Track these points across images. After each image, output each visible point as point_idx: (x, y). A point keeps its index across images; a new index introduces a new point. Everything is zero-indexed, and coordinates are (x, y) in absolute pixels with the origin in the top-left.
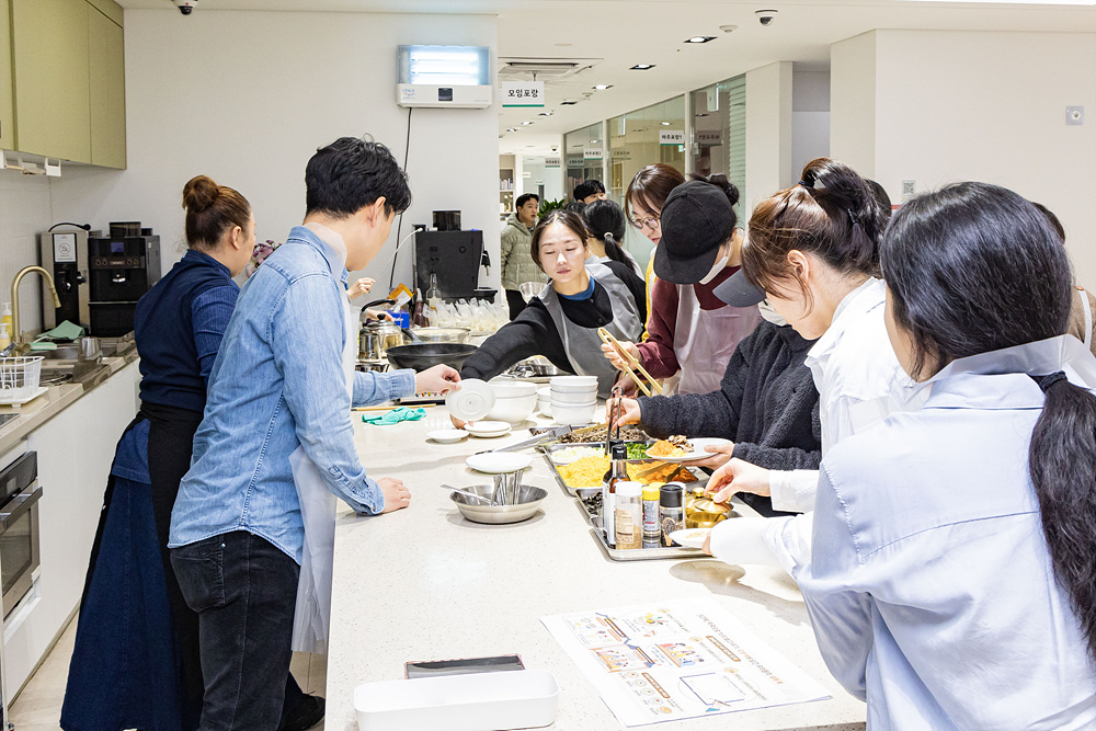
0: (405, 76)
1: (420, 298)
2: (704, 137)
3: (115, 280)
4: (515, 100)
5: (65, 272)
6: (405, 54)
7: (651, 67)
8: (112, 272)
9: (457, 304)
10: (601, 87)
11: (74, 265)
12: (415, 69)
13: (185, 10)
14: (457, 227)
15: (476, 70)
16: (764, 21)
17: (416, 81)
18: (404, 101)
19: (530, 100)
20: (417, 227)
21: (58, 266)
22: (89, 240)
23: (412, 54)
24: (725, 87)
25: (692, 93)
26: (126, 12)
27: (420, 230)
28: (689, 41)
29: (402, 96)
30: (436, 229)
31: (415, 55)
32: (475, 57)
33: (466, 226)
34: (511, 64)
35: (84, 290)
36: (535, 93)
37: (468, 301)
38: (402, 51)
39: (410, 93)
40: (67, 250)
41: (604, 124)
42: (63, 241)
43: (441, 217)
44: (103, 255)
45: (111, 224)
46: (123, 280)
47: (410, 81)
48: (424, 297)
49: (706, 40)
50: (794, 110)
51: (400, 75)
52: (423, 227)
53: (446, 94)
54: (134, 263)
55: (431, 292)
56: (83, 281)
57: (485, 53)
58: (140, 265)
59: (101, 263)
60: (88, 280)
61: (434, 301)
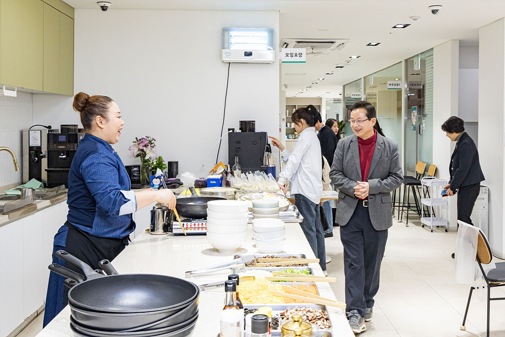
0: (226, 45)
1: (229, 170)
2: (413, 85)
3: (61, 157)
4: (289, 59)
5: (35, 152)
6: (226, 33)
7: (378, 44)
8: (59, 152)
9: (247, 174)
10: (354, 57)
11: (39, 148)
12: (232, 40)
13: (104, 8)
14: (253, 130)
15: (266, 41)
16: (434, 12)
17: (233, 47)
18: (226, 59)
19: (297, 59)
20: (229, 130)
21: (31, 148)
22: (48, 134)
23: (230, 33)
24: (423, 56)
25: (406, 61)
26: (75, 11)
27: (231, 131)
28: (395, 27)
29: (224, 55)
30: (240, 131)
31: (232, 33)
32: (265, 34)
33: (258, 129)
34: (298, 42)
35: (44, 162)
36: (301, 55)
37: (253, 172)
38: (225, 31)
39: (229, 54)
40: (37, 139)
41: (363, 79)
42: (35, 134)
43: (244, 124)
44: (55, 142)
45: (61, 126)
46: (65, 156)
47: (229, 48)
48: (231, 170)
49: (404, 27)
50: (460, 68)
51: (224, 44)
52: (233, 130)
53: (248, 54)
54: (71, 147)
55: (235, 167)
56: (44, 157)
57: (272, 32)
58: (74, 148)
59: (54, 147)
60: (47, 156)
61: (237, 172)
